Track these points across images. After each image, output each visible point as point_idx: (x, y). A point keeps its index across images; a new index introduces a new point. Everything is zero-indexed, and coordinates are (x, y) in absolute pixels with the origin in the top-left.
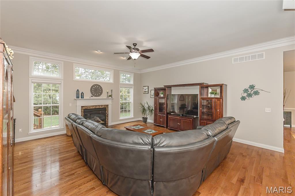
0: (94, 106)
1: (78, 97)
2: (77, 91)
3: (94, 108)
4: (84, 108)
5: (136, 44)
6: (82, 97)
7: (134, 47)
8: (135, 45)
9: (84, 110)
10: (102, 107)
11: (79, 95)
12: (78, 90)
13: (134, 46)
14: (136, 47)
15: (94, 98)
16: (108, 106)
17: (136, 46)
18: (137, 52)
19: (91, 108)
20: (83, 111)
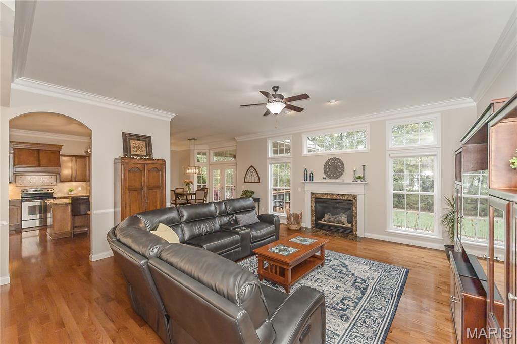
0: (329, 194)
1: (306, 179)
2: (305, 171)
3: (330, 198)
4: (315, 196)
5: (278, 87)
6: (312, 180)
7: (274, 93)
8: (275, 89)
9: (315, 198)
10: (344, 198)
11: (308, 177)
12: (306, 169)
13: (274, 91)
14: (277, 93)
15: (328, 180)
16: (356, 197)
17: (277, 90)
18: (279, 101)
19: (325, 197)
20: (314, 200)
